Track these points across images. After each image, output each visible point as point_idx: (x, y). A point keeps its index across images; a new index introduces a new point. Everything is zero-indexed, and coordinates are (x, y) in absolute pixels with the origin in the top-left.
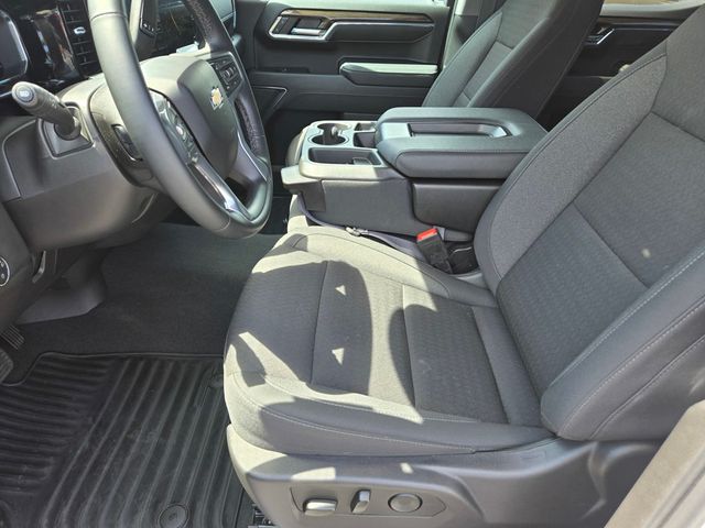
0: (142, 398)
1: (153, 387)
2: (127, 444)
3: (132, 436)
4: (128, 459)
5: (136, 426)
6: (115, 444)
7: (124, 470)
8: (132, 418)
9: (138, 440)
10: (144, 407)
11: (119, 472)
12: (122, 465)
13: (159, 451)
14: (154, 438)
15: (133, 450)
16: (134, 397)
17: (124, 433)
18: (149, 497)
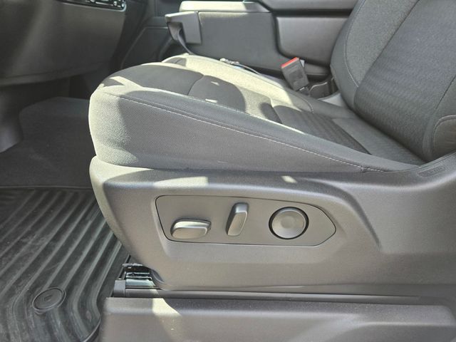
0: (41, 215)
1: (52, 208)
2: (19, 246)
3: (24, 240)
4: (17, 256)
5: (30, 233)
6: (8, 245)
7: (12, 262)
8: (29, 228)
9: (30, 243)
10: (41, 222)
11: (5, 265)
12: (10, 259)
13: (47, 250)
14: (45, 242)
15: (23, 250)
16: (33, 216)
17: (19, 238)
18: (29, 284)
